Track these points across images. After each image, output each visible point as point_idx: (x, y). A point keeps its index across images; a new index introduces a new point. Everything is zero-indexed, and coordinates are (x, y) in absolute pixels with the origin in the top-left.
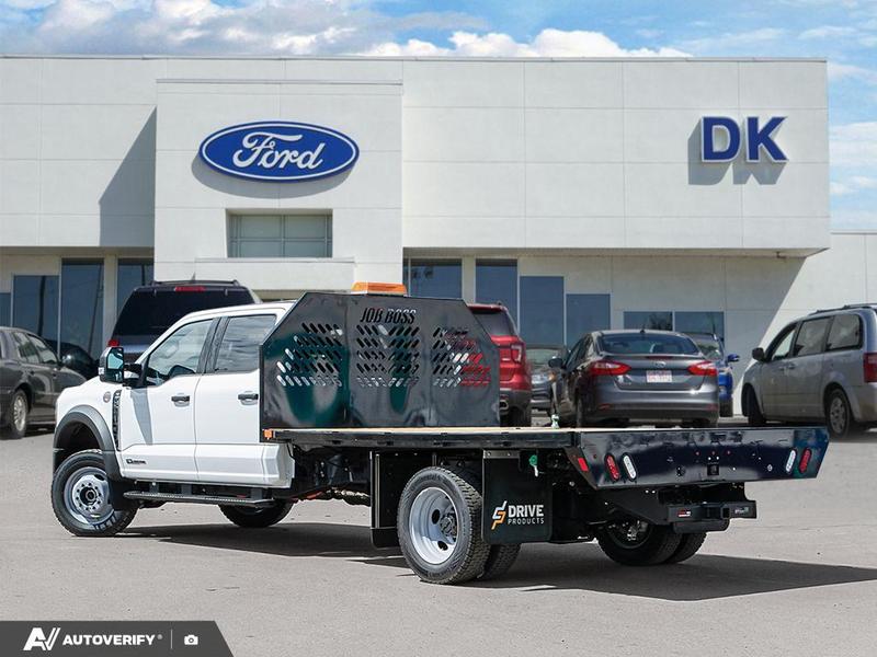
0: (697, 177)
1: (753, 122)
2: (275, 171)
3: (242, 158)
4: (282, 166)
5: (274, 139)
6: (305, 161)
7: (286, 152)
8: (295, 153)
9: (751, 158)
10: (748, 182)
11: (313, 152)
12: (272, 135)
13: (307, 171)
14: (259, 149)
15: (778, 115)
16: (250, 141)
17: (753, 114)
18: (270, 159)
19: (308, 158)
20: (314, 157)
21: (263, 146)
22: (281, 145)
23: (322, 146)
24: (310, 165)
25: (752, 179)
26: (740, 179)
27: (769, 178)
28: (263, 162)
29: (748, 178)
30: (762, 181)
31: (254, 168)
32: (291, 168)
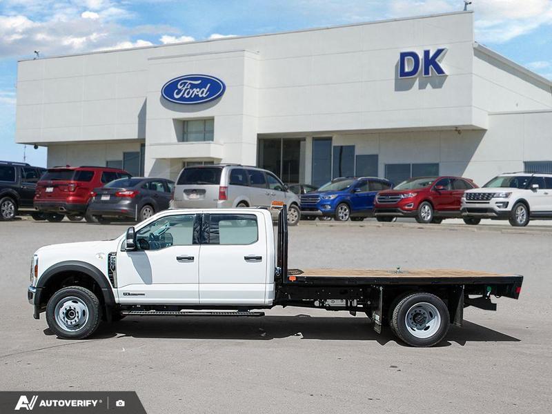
0: (399, 87)
1: (427, 53)
2: (190, 99)
3: (177, 94)
4: (193, 96)
5: (190, 83)
6: (202, 93)
7: (195, 89)
8: (198, 90)
9: (425, 74)
10: (427, 88)
11: (205, 88)
12: (189, 82)
13: (203, 98)
14: (184, 89)
15: (441, 47)
16: (181, 85)
17: (427, 49)
18: (188, 94)
19: (203, 91)
20: (205, 91)
21: (186, 87)
22: (193, 86)
23: (209, 85)
24: (204, 95)
25: (429, 86)
26: (422, 86)
27: (438, 85)
28: (185, 95)
29: (426, 85)
30: (434, 86)
31: (182, 98)
32: (197, 97)
